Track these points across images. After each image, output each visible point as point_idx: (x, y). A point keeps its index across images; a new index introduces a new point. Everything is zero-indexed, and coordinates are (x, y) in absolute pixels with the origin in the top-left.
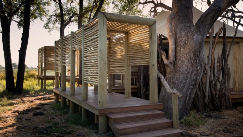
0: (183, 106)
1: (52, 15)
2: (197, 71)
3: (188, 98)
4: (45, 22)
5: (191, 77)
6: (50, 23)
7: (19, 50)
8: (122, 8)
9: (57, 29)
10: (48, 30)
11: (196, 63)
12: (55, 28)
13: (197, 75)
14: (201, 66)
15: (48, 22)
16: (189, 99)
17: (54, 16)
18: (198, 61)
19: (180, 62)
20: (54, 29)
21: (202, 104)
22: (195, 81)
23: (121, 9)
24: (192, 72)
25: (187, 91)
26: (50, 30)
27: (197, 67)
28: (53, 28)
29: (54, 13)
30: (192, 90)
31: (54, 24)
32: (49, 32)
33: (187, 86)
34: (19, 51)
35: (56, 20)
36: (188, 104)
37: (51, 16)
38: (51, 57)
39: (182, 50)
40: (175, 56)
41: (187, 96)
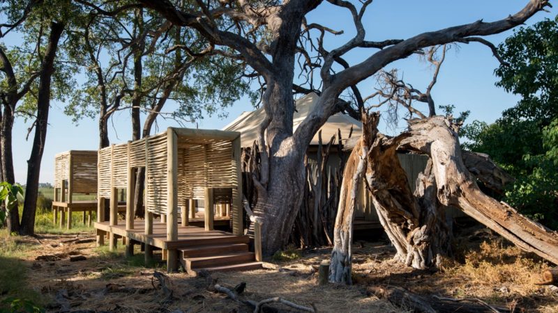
0: (276, 239)
1: (81, 89)
2: (294, 194)
3: (282, 229)
4: (67, 103)
5: (287, 202)
6: (78, 104)
7: (29, 159)
8: (213, 81)
9: (90, 115)
10: (73, 117)
11: (293, 184)
12: (87, 114)
13: (294, 200)
14: (299, 188)
15: (73, 102)
16: (285, 230)
17: (86, 91)
18: (295, 182)
19: (274, 183)
20: (84, 116)
21: (309, 238)
22: (292, 207)
23: (211, 82)
24: (287, 197)
25: (282, 219)
26: (77, 118)
27: (294, 190)
28: (83, 114)
29: (84, 86)
30: (288, 218)
31: (85, 106)
32: (75, 120)
33: (281, 213)
34: (28, 161)
35: (89, 100)
36: (284, 236)
37: (80, 92)
38: (82, 170)
39: (277, 168)
40: (269, 175)
41: (281, 226)
